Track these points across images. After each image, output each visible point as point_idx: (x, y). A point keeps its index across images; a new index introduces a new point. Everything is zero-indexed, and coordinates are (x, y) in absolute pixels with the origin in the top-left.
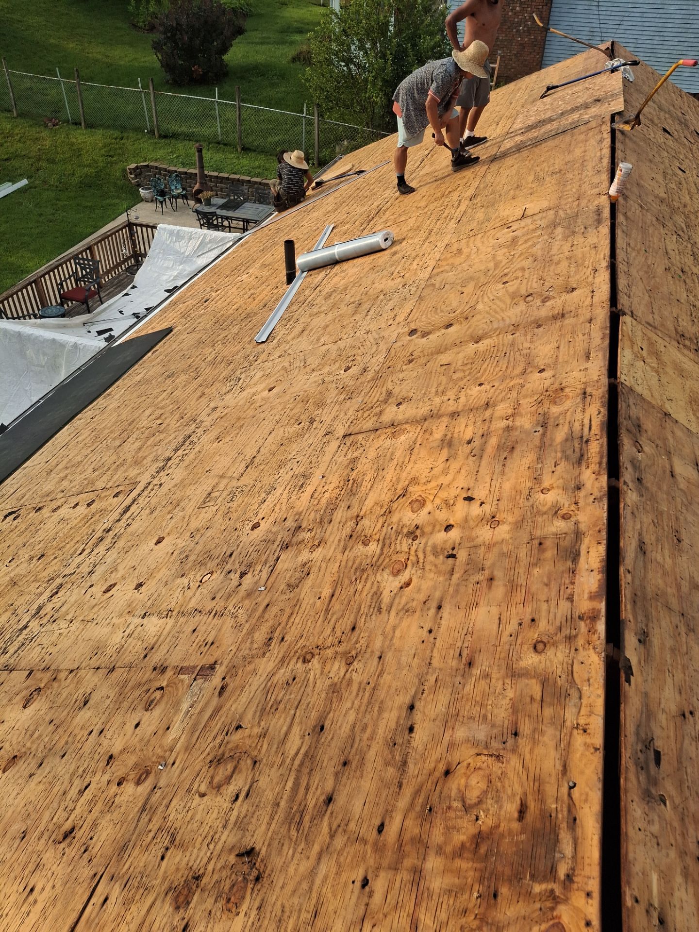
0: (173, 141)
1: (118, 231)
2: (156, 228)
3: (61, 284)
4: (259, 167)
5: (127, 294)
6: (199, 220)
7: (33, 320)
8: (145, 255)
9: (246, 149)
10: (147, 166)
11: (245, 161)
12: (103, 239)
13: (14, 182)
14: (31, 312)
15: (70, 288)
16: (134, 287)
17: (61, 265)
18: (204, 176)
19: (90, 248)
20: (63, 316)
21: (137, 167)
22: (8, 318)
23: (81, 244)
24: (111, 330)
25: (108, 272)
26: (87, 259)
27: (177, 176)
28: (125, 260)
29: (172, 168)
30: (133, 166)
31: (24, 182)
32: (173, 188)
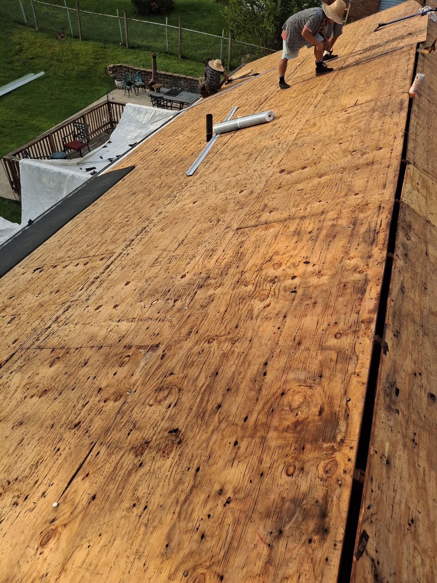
0: (137, 51)
1: (101, 107)
2: (125, 105)
3: (65, 139)
4: (192, 69)
5: (105, 147)
6: (152, 101)
7: (47, 160)
8: (117, 122)
9: (184, 57)
10: (121, 66)
11: (182, 65)
12: (92, 111)
13: (36, 73)
14: (45, 155)
15: (70, 141)
16: (110, 142)
17: (65, 126)
18: (156, 74)
19: (83, 117)
20: (65, 158)
21: (114, 67)
22: (31, 158)
23: (77, 114)
24: (95, 168)
25: (94, 132)
26: (81, 123)
27: (139, 73)
28: (105, 125)
29: (136, 68)
30: (112, 65)
31: (42, 73)
32: (136, 80)
